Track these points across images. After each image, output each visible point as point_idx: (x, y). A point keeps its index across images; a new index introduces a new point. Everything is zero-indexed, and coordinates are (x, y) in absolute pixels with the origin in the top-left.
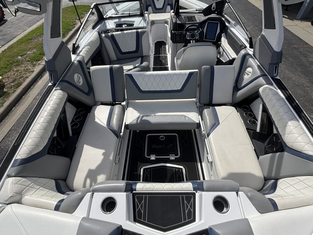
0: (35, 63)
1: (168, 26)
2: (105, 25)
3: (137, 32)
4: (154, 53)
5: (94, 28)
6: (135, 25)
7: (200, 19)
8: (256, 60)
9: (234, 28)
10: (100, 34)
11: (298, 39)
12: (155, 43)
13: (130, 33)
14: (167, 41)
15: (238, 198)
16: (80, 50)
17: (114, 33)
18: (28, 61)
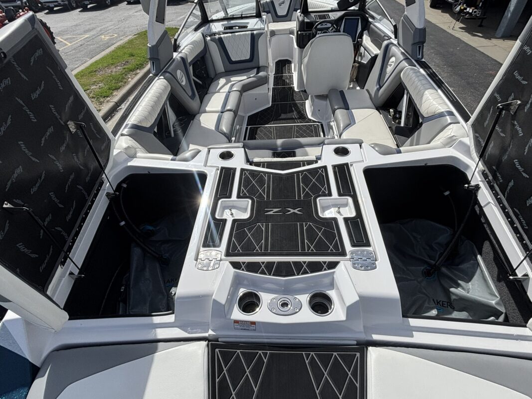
0: (102, 100)
1: (294, 37)
2: (209, 28)
3: (252, 35)
4: (274, 73)
5: (196, 29)
6: (249, 27)
7: (334, 16)
8: (400, 48)
9: (379, 23)
10: (204, 36)
11: (496, 63)
12: (276, 63)
13: (243, 34)
14: (292, 58)
15: (362, 149)
16: (181, 48)
17: (222, 36)
18: (93, 98)
